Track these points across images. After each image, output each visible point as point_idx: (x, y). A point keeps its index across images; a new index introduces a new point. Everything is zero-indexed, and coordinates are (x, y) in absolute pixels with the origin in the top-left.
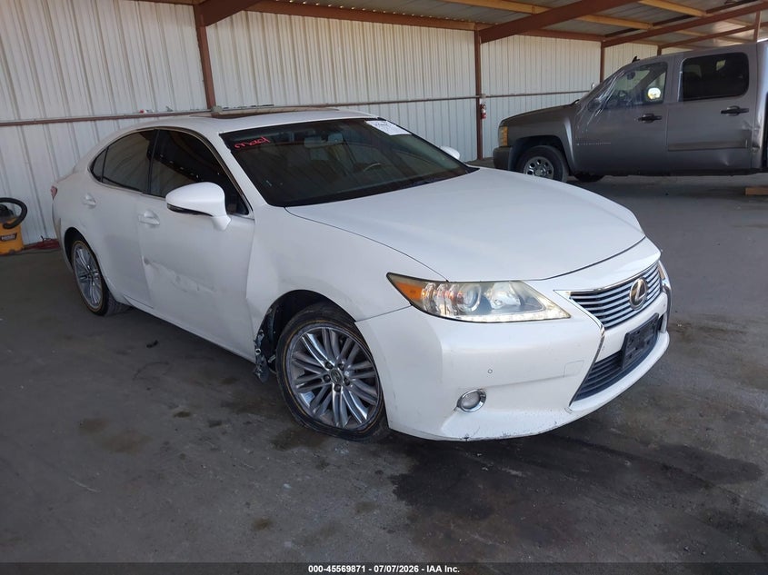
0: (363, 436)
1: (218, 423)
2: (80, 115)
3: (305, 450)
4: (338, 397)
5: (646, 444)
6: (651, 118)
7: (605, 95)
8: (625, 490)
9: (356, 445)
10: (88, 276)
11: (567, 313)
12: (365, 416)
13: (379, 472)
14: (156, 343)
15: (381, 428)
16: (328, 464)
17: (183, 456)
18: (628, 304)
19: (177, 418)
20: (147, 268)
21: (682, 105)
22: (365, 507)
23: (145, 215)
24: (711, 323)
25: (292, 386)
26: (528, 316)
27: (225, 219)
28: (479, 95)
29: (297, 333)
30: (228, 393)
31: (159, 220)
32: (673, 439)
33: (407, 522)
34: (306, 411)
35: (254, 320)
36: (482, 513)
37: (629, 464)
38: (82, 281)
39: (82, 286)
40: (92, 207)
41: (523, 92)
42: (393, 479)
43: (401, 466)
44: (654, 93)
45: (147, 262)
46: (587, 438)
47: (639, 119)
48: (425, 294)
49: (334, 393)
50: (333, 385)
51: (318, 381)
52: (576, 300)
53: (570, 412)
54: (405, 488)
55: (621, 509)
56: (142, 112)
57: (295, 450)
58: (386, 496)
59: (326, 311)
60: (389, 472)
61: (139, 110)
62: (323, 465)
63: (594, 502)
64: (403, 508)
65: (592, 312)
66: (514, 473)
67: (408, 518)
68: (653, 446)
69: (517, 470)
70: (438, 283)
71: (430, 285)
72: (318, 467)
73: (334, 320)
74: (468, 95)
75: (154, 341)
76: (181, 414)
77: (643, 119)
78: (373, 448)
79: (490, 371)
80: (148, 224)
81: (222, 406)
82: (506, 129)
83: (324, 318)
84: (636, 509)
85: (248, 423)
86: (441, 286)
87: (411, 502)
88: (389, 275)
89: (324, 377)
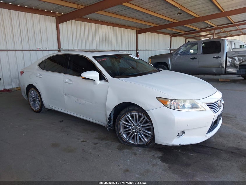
0: (145, 146)
1: (97, 144)
2: (18, 49)
3: (128, 150)
4: (137, 135)
5: (224, 147)
6: (194, 58)
7: (181, 51)
8: (224, 158)
9: (143, 149)
10: (34, 100)
11: (205, 109)
12: (146, 140)
13: (153, 156)
14: (63, 121)
15: (152, 143)
16: (137, 154)
17: (91, 153)
18: (218, 107)
19: (82, 142)
20: (66, 97)
21: (203, 55)
22: (154, 165)
23: (67, 80)
24: (226, 115)
25: (121, 132)
26: (195, 110)
27: (98, 82)
28: (137, 49)
29: (125, 115)
30: (95, 135)
31: (72, 82)
32: (231, 145)
33: (168, 168)
34: (125, 139)
35: (107, 112)
36: (188, 165)
37: (222, 152)
38: (31, 102)
39: (31, 103)
40: (40, 77)
41: (149, 49)
42: (159, 158)
43: (159, 154)
44: (192, 51)
45: (65, 95)
46: (207, 145)
47: (191, 58)
48: (168, 103)
49: (135, 133)
50: (135, 131)
51: (130, 130)
52: (208, 105)
53: (206, 137)
54: (163, 159)
55: (225, 163)
56: (38, 49)
57: (125, 150)
58: (159, 162)
59: (136, 108)
60: (156, 156)
61: (37, 48)
62: (135, 154)
63: (217, 162)
64: (165, 164)
65: (211, 109)
66: (192, 155)
67: (168, 167)
68: (226, 147)
69: (192, 154)
70: (172, 100)
71: (170, 100)
72: (134, 155)
73: (139, 111)
74: (134, 50)
75: (62, 120)
76: (83, 141)
77: (192, 58)
78: (148, 149)
79: (188, 125)
80: (68, 83)
81: (95, 139)
82: (150, 60)
83: (136, 111)
84: (229, 163)
85: (106, 143)
86: (173, 101)
87: (167, 163)
88: (157, 97)
89: (132, 129)
